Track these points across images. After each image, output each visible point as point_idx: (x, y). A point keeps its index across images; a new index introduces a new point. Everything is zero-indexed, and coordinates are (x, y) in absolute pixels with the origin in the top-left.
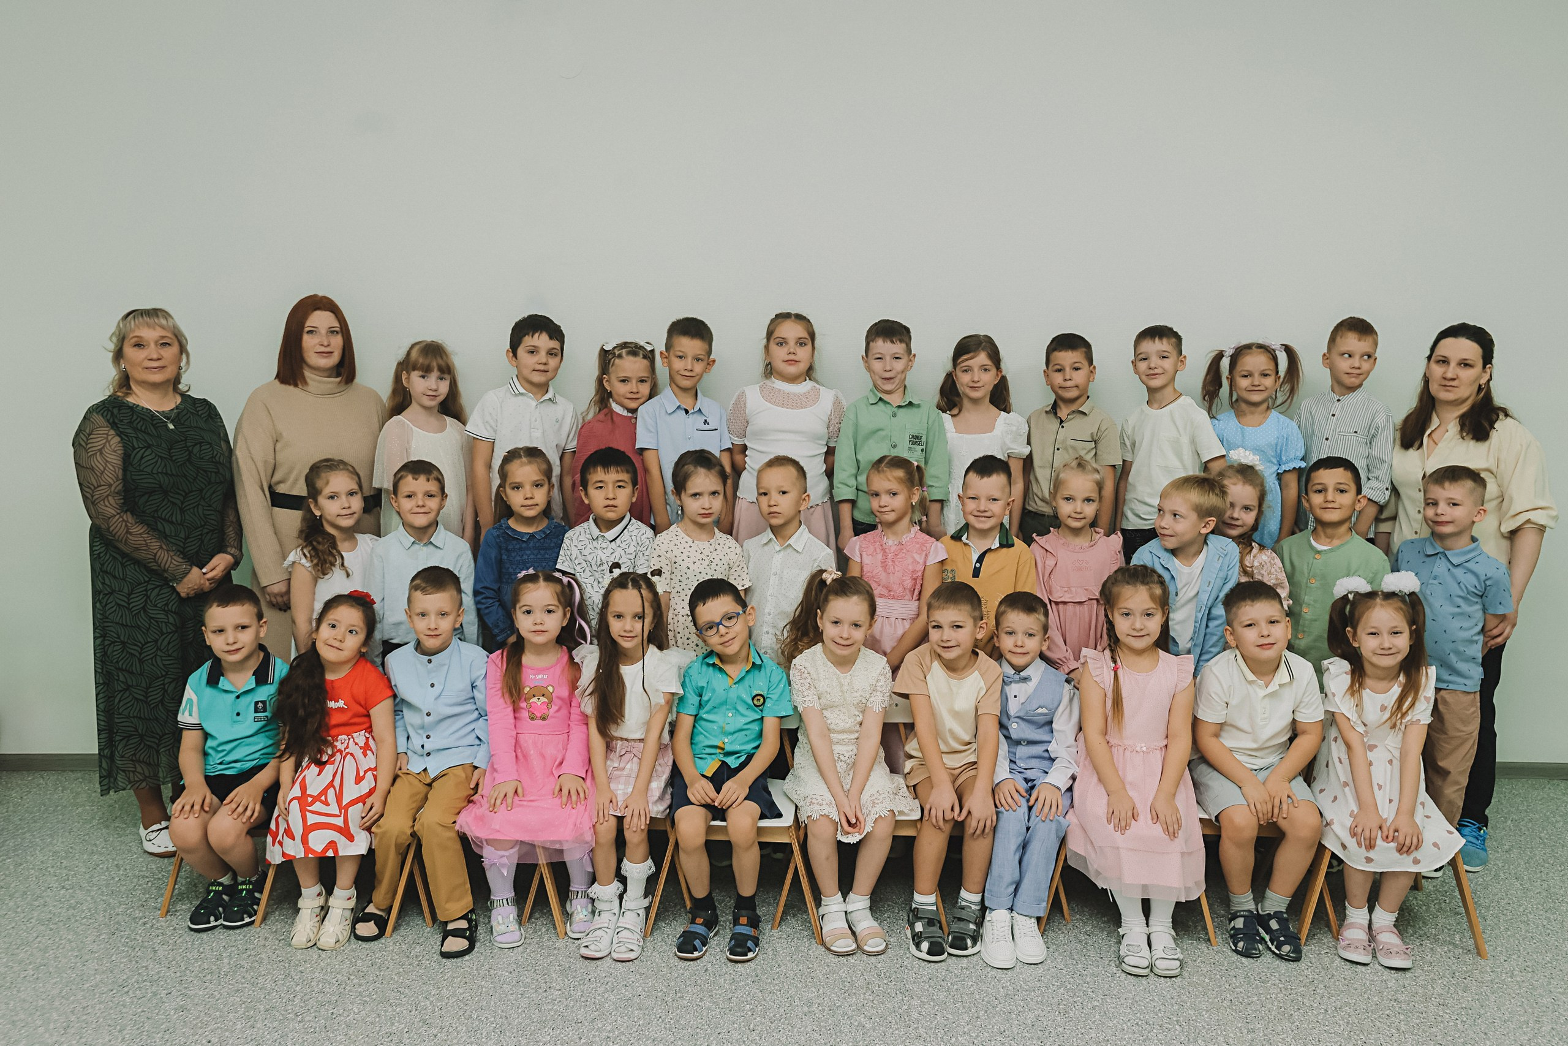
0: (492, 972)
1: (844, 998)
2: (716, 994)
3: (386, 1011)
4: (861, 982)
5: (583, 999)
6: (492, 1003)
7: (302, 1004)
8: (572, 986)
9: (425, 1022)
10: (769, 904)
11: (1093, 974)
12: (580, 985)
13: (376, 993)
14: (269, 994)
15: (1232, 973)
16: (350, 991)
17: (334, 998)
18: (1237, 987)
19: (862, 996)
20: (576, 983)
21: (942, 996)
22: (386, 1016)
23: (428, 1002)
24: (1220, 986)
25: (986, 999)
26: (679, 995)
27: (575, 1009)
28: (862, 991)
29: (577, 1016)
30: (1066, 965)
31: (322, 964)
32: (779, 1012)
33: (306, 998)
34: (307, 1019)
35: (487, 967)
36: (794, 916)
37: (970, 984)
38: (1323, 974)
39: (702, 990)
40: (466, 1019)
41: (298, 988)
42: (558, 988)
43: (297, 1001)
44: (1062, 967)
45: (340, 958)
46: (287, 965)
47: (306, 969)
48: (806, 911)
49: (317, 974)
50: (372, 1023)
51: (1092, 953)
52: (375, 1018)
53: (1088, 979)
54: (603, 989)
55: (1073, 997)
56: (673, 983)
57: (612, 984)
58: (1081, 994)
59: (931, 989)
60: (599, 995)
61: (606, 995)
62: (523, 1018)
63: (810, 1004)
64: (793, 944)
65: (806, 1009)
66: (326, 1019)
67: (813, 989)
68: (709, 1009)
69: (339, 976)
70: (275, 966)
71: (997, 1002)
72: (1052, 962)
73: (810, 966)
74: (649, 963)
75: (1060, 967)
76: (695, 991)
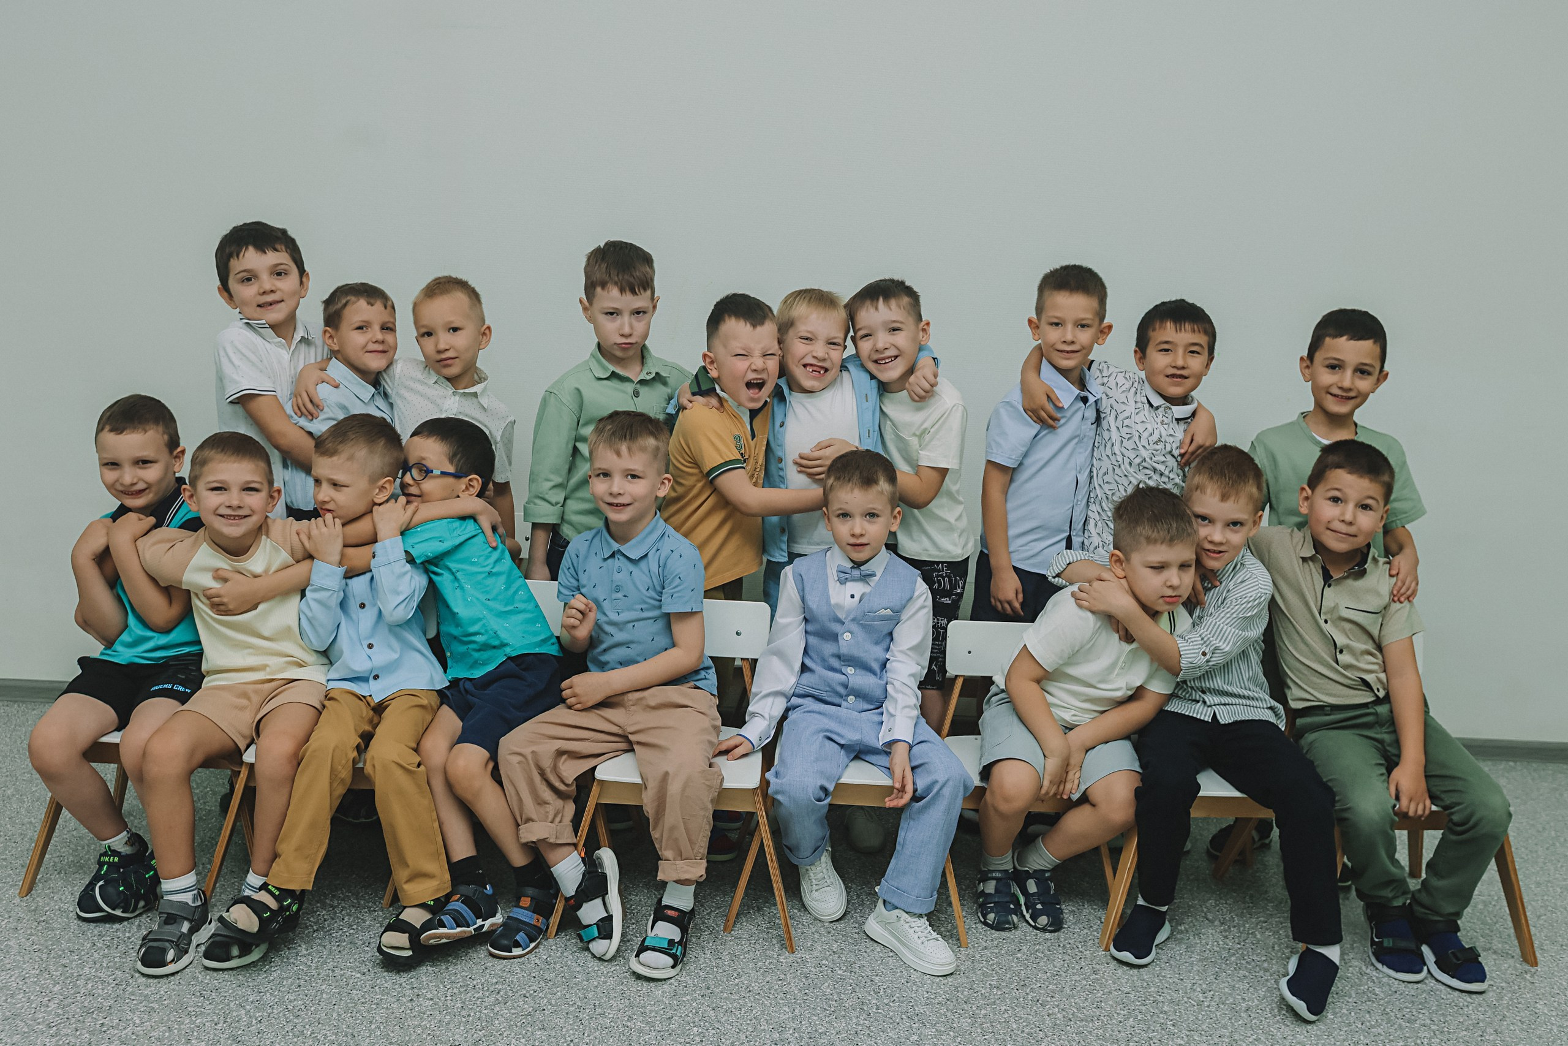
0: (338, 972)
1: (830, 1022)
2: (651, 1011)
3: (181, 1023)
4: (853, 1001)
5: (463, 1013)
6: (335, 1015)
7: (60, 1011)
8: (449, 994)
9: (235, 1039)
10: (725, 894)
11: (1171, 1002)
12: (460, 993)
13: (170, 997)
14: (12, 996)
15: (1364, 1007)
16: (132, 994)
17: (106, 1004)
18: (1372, 1027)
19: (854, 1020)
20: (456, 991)
21: (965, 1023)
22: (179, 1030)
23: (243, 1012)
24: (1349, 1025)
25: (1027, 1031)
26: (599, 1010)
27: (451, 1026)
28: (853, 1014)
29: (453, 1035)
30: (1134, 988)
31: (96, 955)
32: (738, 1039)
33: (66, 1002)
34: (63, 1032)
35: (330, 965)
36: (759, 910)
37: (1003, 1008)
38: (1489, 1014)
39: (631, 1005)
40: (294, 1036)
41: (57, 988)
42: (429, 996)
43: (52, 1006)
44: (1128, 990)
45: (122, 948)
46: (44, 956)
47: (71, 962)
48: (775, 905)
49: (87, 970)
50: (158, 1039)
51: (1167, 973)
52: (164, 1032)
53: (1166, 1008)
54: (492, 999)
55: (1146, 1032)
56: (590, 995)
57: (506, 993)
58: (1158, 1027)
59: (949, 1014)
60: (486, 1008)
61: (497, 1009)
62: (376, 1037)
63: (782, 1029)
64: (757, 946)
65: (776, 1035)
66: (92, 1033)
67: (787, 1009)
68: (640, 1031)
69: (119, 973)
70: (27, 958)
71: (1041, 1035)
72: (1114, 983)
73: (782, 977)
74: (558, 966)
75: (1126, 990)
76: (621, 1006)
